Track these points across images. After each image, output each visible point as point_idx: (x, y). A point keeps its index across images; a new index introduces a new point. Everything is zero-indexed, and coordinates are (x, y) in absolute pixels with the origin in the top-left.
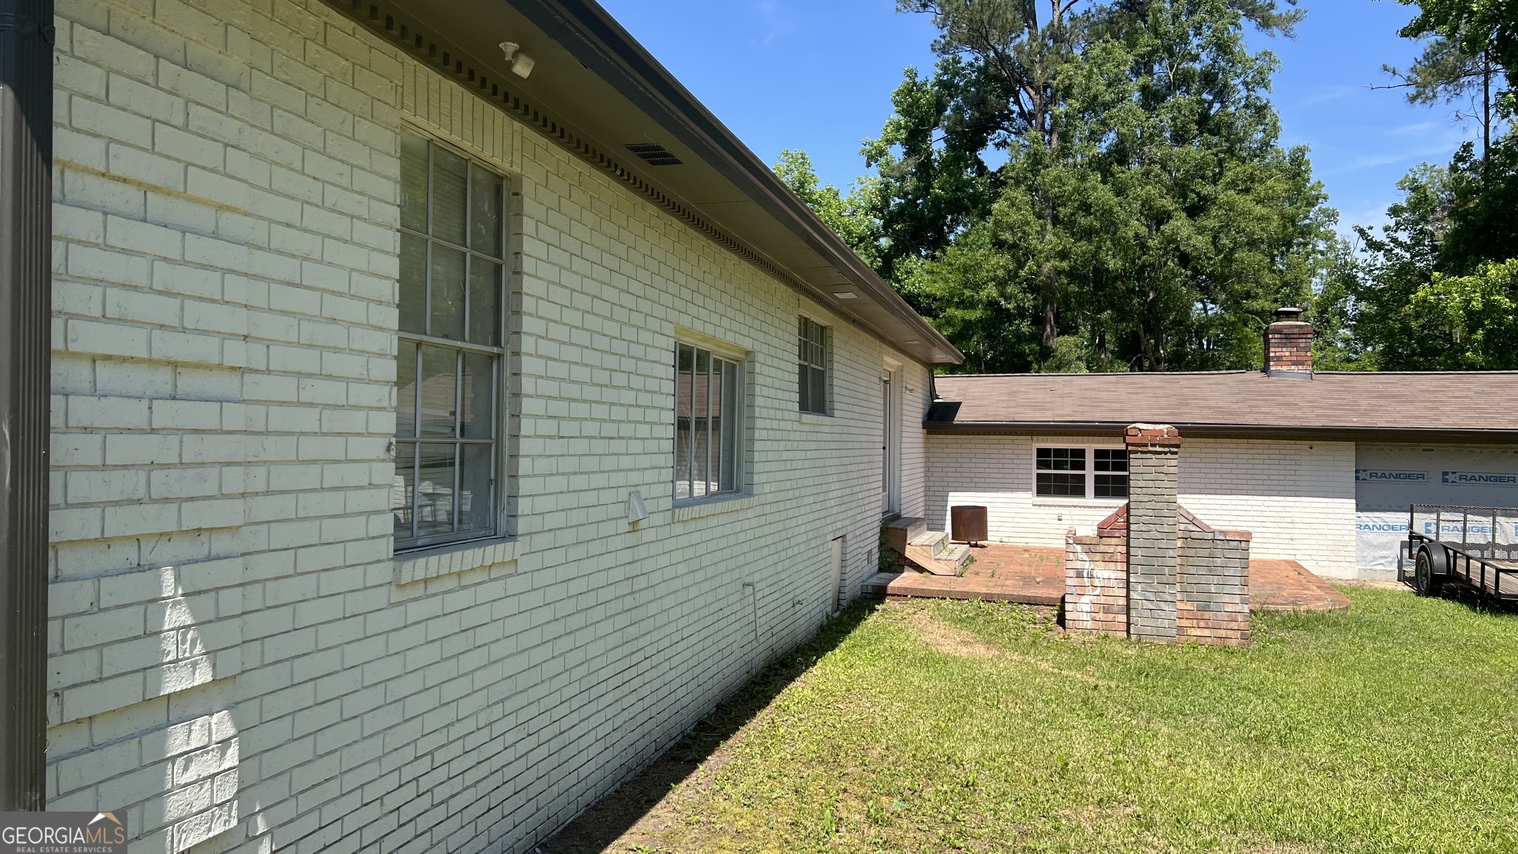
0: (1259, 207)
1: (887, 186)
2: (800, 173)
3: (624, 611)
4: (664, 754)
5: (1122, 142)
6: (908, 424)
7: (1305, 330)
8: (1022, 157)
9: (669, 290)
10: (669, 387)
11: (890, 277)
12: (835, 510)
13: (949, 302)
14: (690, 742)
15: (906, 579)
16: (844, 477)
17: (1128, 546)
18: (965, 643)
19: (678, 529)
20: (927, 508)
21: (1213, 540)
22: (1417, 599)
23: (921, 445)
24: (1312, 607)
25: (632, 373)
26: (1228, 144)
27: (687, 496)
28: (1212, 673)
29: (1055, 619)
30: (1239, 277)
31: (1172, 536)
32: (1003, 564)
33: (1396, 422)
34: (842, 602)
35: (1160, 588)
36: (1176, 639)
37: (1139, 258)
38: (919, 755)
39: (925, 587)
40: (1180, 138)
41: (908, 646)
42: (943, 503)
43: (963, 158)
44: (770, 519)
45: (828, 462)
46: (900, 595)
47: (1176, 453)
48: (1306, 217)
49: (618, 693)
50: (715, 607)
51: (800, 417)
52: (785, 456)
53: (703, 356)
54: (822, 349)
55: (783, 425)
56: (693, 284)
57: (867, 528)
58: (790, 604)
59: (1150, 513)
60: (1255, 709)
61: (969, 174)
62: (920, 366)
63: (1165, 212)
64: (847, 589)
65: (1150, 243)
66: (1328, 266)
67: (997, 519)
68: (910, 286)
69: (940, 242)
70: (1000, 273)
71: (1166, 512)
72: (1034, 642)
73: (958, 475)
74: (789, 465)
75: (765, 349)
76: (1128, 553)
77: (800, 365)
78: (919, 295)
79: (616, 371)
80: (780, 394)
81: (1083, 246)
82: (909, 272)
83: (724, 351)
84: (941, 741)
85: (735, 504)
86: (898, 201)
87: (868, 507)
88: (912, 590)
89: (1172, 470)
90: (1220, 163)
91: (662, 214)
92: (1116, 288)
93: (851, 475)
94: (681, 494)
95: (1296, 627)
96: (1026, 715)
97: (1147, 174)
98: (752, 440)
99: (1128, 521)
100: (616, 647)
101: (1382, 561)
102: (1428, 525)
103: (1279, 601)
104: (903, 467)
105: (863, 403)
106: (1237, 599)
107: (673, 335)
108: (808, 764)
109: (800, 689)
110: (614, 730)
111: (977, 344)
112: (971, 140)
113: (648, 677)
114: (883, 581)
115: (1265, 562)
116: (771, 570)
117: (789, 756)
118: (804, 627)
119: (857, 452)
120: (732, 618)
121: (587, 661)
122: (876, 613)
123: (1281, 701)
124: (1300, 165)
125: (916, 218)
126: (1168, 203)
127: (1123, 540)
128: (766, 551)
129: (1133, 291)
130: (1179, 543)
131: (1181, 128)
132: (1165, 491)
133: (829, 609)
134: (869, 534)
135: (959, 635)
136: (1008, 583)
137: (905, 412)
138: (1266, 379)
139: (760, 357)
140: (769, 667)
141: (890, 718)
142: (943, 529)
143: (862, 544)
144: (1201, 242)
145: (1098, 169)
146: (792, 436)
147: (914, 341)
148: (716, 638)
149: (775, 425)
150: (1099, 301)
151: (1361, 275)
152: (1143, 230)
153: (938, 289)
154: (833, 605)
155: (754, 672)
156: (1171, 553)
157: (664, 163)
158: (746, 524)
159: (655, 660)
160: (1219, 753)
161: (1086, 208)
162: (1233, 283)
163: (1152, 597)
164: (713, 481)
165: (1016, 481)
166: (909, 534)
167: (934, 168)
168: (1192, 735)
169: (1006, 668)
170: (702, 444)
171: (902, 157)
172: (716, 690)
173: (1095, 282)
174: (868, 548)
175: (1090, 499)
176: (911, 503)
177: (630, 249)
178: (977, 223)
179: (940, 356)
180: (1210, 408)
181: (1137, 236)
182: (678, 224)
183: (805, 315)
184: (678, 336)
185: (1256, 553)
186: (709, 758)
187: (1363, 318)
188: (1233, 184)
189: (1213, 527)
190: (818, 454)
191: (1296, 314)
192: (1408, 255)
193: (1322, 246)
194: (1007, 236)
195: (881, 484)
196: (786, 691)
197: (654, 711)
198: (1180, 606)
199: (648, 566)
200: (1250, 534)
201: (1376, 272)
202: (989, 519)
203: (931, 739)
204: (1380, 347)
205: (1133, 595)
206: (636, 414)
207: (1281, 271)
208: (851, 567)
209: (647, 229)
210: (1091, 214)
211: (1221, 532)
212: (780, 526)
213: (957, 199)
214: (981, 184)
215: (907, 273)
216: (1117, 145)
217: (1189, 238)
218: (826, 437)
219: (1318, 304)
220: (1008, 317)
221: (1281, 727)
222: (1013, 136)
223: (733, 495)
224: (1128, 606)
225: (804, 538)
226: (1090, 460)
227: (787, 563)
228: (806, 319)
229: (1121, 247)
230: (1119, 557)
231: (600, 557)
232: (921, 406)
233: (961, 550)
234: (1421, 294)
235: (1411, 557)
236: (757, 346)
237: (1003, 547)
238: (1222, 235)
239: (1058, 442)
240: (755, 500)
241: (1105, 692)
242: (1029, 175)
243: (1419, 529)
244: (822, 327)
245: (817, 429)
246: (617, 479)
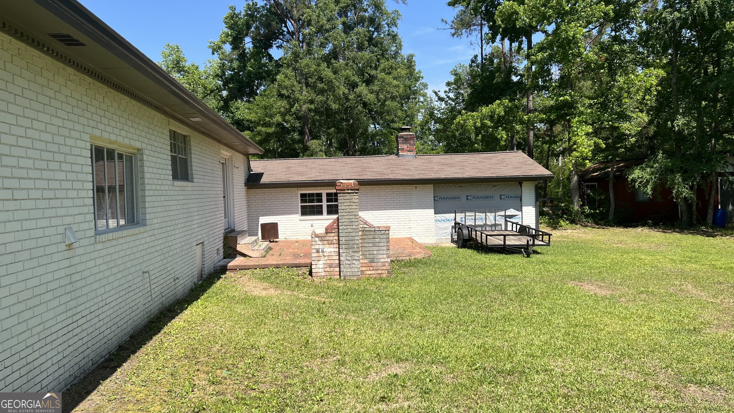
0: (395, 81)
1: (224, 65)
2: (177, 56)
3: (65, 294)
4: (98, 366)
5: (335, 49)
6: (236, 184)
7: (413, 136)
8: (289, 54)
9: (85, 116)
10: (90, 170)
11: (228, 111)
12: (197, 230)
13: (258, 124)
14: (113, 357)
15: (238, 261)
16: (201, 212)
17: (339, 236)
18: (265, 289)
19: (99, 246)
20: (249, 225)
21: (375, 231)
22: (458, 250)
23: (244, 195)
24: (416, 257)
25: (62, 162)
26: (381, 52)
27: (105, 228)
28: (375, 290)
29: (308, 273)
30: (388, 113)
31: (357, 230)
32: (285, 249)
33: (448, 175)
34: (203, 276)
35: (353, 254)
36: (360, 276)
37: (345, 104)
38: (237, 347)
39: (246, 264)
40: (360, 48)
41: (237, 294)
42: (257, 222)
43: (261, 52)
44: (157, 237)
45: (191, 206)
46: (233, 269)
47: (357, 193)
48: (415, 86)
49: (65, 338)
50: (126, 285)
51: (173, 183)
52: (165, 203)
53: (111, 153)
54: (185, 147)
55: (162, 188)
56: (101, 113)
57: (216, 237)
58: (172, 280)
59: (347, 220)
60: (392, 304)
61: (264, 60)
62: (242, 155)
63: (355, 83)
64: (205, 269)
65: (350, 97)
66: (424, 108)
67: (283, 228)
68: (238, 115)
69: (253, 93)
70: (282, 110)
71: (354, 220)
72: (298, 285)
73: (264, 208)
74: (168, 208)
75: (149, 147)
76: (339, 239)
77: (171, 155)
78: (243, 120)
79: (51, 161)
80: (160, 171)
81: (320, 98)
82: (238, 109)
83: (123, 149)
84: (249, 338)
85: (136, 230)
86: (230, 72)
87: (216, 227)
88: (240, 266)
89: (356, 201)
90: (378, 60)
91: (77, 73)
92: (336, 117)
93: (205, 212)
94: (101, 227)
95: (410, 266)
96: (291, 320)
97: (347, 65)
98: (144, 196)
99: (338, 225)
100: (63, 313)
101: (445, 235)
102: (462, 218)
103: (403, 255)
104: (235, 206)
105: (210, 175)
106: (385, 256)
107: (89, 140)
108: (179, 360)
109: (177, 322)
110: (64, 358)
111: (273, 145)
112: (264, 44)
113: (84, 327)
114: (225, 263)
115: (399, 239)
116: (160, 264)
117: (169, 357)
118: (181, 290)
119: (208, 200)
120: (137, 290)
121: (42, 323)
122: (221, 279)
123: (402, 299)
124: (411, 63)
125: (240, 82)
126: (356, 79)
127: (336, 234)
128: (156, 254)
129: (343, 119)
130: (360, 233)
131: (361, 43)
132: (354, 210)
133: (196, 280)
134: (217, 240)
135: (262, 285)
136: (287, 258)
137: (234, 178)
138: (398, 158)
139: (146, 152)
140: (161, 313)
141: (224, 331)
142: (257, 235)
143: (213, 246)
144: (371, 97)
145: (325, 61)
146: (169, 193)
147: (237, 143)
148: (127, 302)
149: (158, 187)
150: (328, 124)
151: (436, 112)
152: (346, 91)
153: (252, 117)
154: (198, 278)
155: (152, 316)
156: (357, 238)
157: (75, 45)
158: (143, 241)
159: (89, 318)
160: (375, 326)
161: (321, 79)
162: (385, 115)
163: (349, 258)
164: (122, 219)
165: (291, 209)
166: (239, 239)
167: (247, 57)
168: (365, 319)
169: (284, 299)
170: (113, 199)
171: (230, 50)
172: (129, 328)
173: (326, 115)
174: (217, 248)
175: (325, 216)
176: (240, 223)
177: (56, 93)
178: (270, 85)
179: (252, 150)
180: (375, 172)
181: (344, 93)
182: (88, 79)
183: (173, 129)
184: (92, 141)
185: (393, 235)
186: (124, 364)
187: (437, 131)
188: (384, 70)
189: (375, 225)
190: (186, 202)
191: (409, 129)
192: (454, 103)
193: (422, 99)
194: (284, 92)
195: (223, 215)
196: (169, 324)
197: (90, 344)
198: (362, 261)
199: (80, 268)
200: (389, 227)
201: (442, 111)
202: (279, 228)
203: (244, 338)
204: (445, 143)
205: (342, 258)
206: (67, 185)
207: (406, 110)
208: (208, 258)
209: (68, 82)
210: (323, 82)
211: (378, 227)
212: (165, 240)
213: (260, 73)
214: (271, 66)
215: (237, 109)
216: (333, 50)
217: (367, 95)
218: (189, 193)
219: (420, 125)
220: (287, 131)
221: (401, 311)
222: (285, 43)
223: (134, 226)
224: (339, 264)
225: (179, 245)
226: (324, 198)
227: (169, 259)
228: (174, 131)
229: (337, 99)
230: (335, 242)
231: (48, 265)
232: (243, 175)
233: (266, 244)
234: (458, 120)
235: (455, 232)
236: (144, 146)
237: (286, 241)
238: (380, 94)
239: (309, 190)
240: (148, 228)
241: (328, 305)
242: (293, 63)
243: (458, 220)
244: (184, 136)
245: (184, 189)
246: (58, 221)
